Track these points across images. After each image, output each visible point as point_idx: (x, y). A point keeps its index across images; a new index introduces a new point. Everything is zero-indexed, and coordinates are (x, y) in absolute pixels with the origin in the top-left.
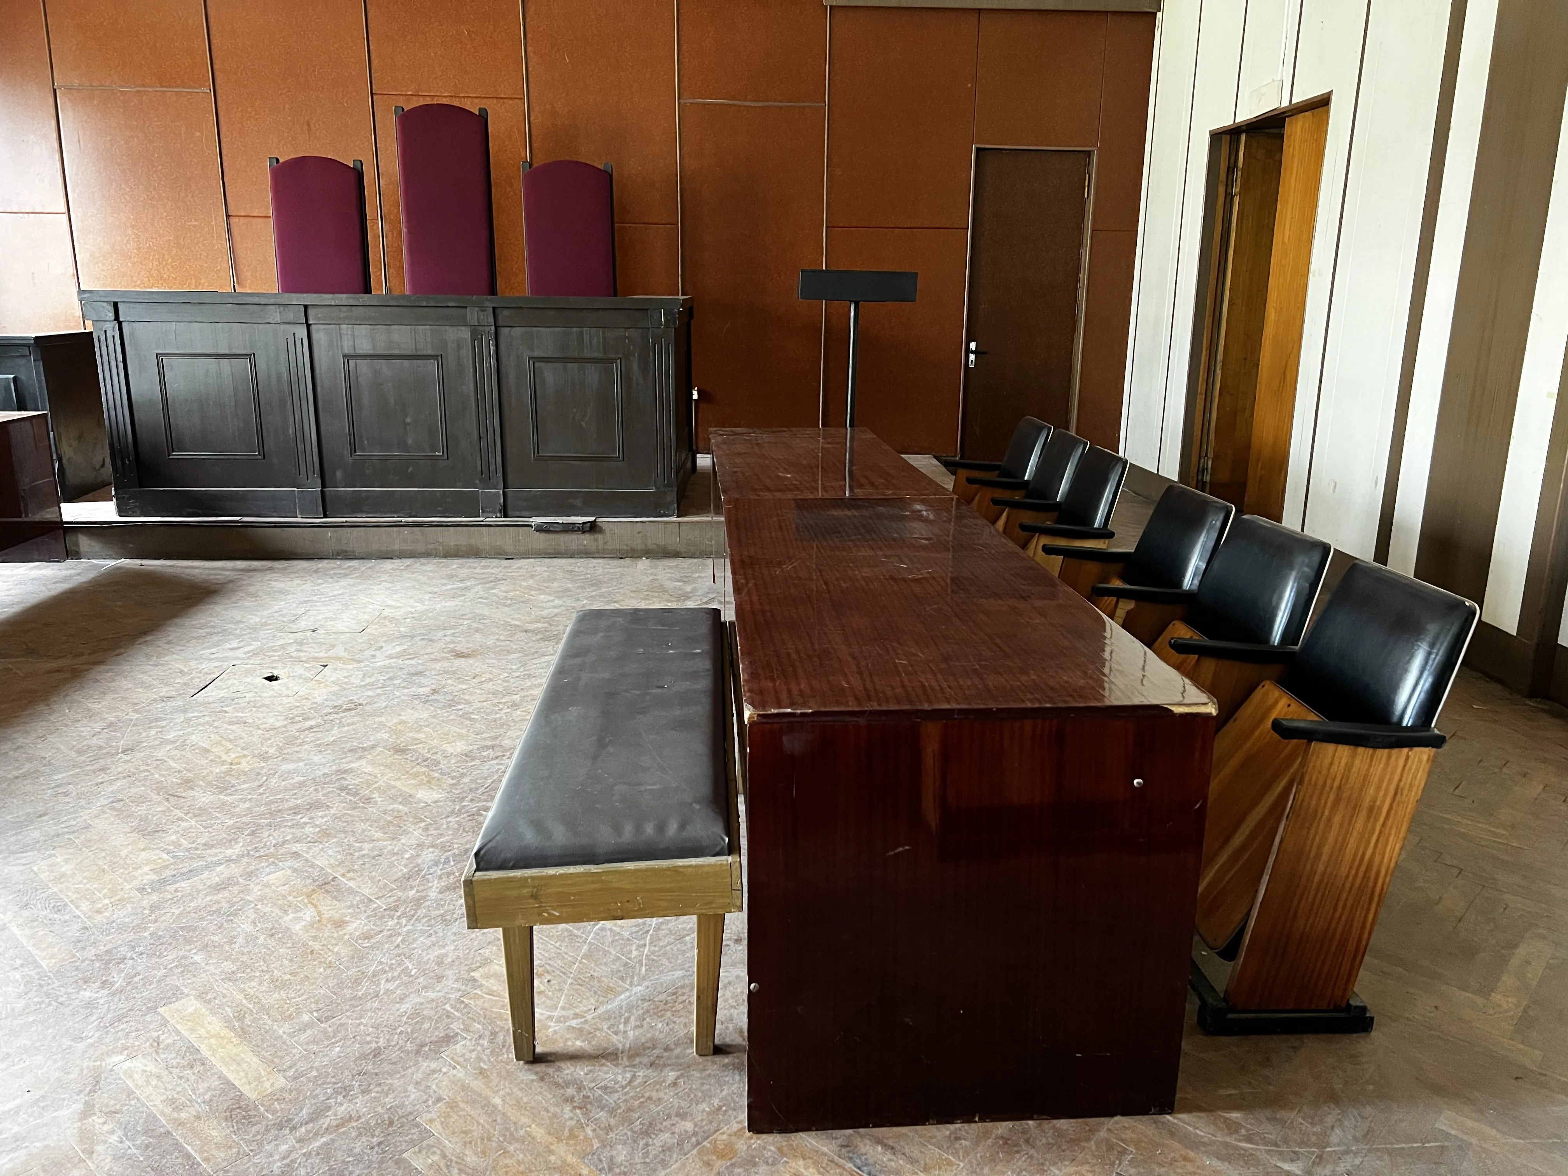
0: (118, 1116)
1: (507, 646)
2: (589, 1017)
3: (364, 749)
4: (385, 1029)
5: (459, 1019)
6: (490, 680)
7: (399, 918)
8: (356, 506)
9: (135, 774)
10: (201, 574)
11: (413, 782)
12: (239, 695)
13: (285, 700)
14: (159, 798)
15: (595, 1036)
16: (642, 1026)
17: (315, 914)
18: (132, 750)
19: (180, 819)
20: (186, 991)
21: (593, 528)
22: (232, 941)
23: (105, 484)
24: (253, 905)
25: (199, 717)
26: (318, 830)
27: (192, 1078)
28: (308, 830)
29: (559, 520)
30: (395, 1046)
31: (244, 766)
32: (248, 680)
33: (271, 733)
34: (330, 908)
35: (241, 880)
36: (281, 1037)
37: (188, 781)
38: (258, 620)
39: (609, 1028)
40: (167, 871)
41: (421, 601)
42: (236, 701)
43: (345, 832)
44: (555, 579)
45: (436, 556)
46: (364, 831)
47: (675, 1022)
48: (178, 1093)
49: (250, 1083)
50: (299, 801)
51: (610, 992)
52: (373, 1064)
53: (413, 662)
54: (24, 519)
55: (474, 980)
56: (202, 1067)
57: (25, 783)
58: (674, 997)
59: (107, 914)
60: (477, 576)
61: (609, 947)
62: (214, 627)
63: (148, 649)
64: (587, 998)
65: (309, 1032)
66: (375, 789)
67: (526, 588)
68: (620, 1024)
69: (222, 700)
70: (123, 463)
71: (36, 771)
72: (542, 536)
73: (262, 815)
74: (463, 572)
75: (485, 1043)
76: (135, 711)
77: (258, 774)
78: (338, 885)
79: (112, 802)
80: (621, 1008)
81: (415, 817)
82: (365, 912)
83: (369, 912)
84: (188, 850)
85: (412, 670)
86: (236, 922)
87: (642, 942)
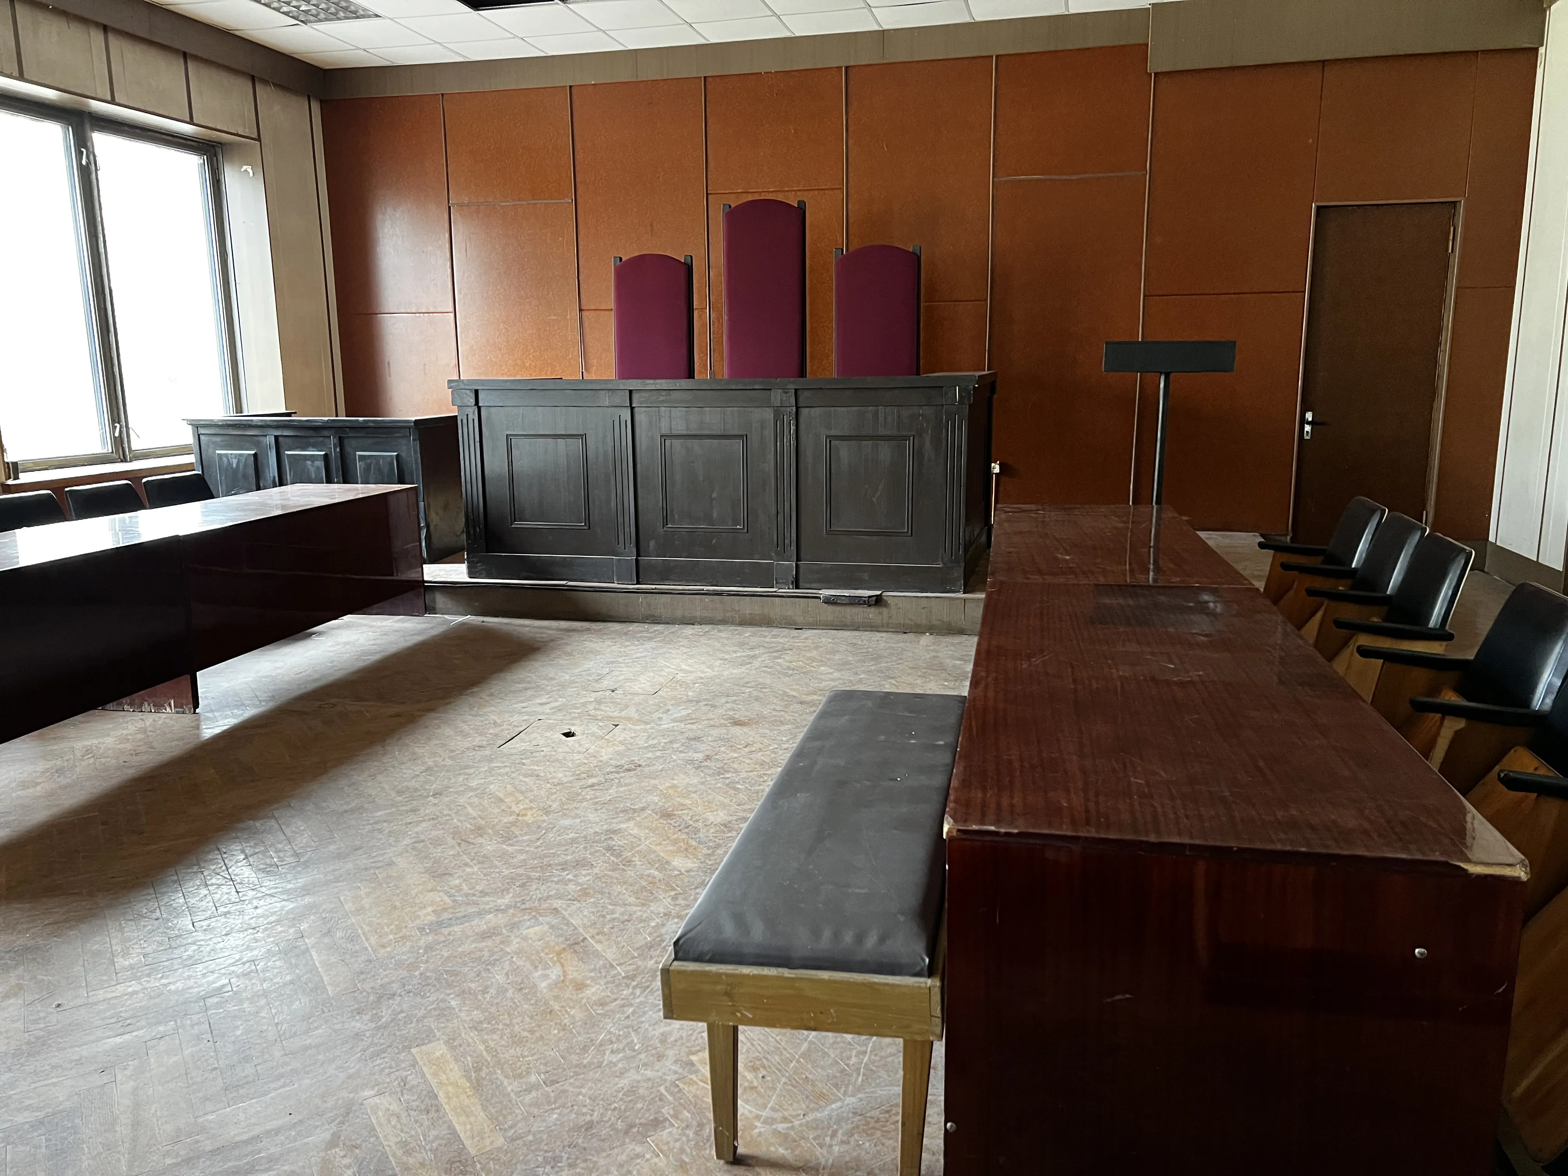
0: (357, 1151)
1: (782, 716)
2: (797, 1123)
3: (635, 811)
4: (601, 1102)
5: (671, 1103)
6: (760, 750)
7: (634, 988)
8: (665, 574)
9: (438, 817)
10: (530, 632)
11: (671, 848)
12: (538, 749)
13: (576, 757)
14: (454, 842)
15: (799, 1145)
16: (849, 1143)
17: (561, 973)
18: (440, 794)
19: (466, 865)
20: (438, 1034)
21: (878, 601)
22: (485, 991)
23: (462, 549)
24: (509, 957)
25: (500, 768)
26: (579, 888)
27: (426, 1123)
28: (572, 887)
29: (846, 593)
30: (607, 1122)
31: (529, 819)
32: (548, 734)
33: (558, 788)
34: (575, 970)
35: (504, 931)
36: (509, 1094)
37: (479, 828)
38: (567, 677)
39: (814, 1139)
40: (446, 914)
41: (711, 667)
42: (534, 754)
43: (602, 893)
44: (838, 651)
45: (732, 624)
46: (619, 893)
47: (883, 1144)
48: (411, 1136)
49: (473, 1137)
50: (569, 858)
51: (821, 1098)
52: (584, 1138)
53: (694, 727)
54: (395, 578)
55: (692, 1064)
56: (436, 1115)
57: (351, 817)
58: (887, 1115)
59: (389, 949)
60: (766, 645)
61: (829, 1049)
62: (529, 682)
63: (471, 700)
64: (798, 1102)
65: (534, 1094)
66: (637, 852)
67: (809, 658)
68: (827, 1136)
69: (524, 752)
70: (475, 530)
71: (362, 807)
72: (830, 608)
73: (533, 868)
74: (754, 640)
75: (691, 1133)
76: (451, 758)
77: (539, 827)
78: (586, 947)
79: (415, 842)
80: (831, 1118)
81: (668, 884)
82: (605, 977)
83: (609, 979)
84: (467, 895)
85: (692, 735)
86: (492, 973)
87: (864, 1048)
